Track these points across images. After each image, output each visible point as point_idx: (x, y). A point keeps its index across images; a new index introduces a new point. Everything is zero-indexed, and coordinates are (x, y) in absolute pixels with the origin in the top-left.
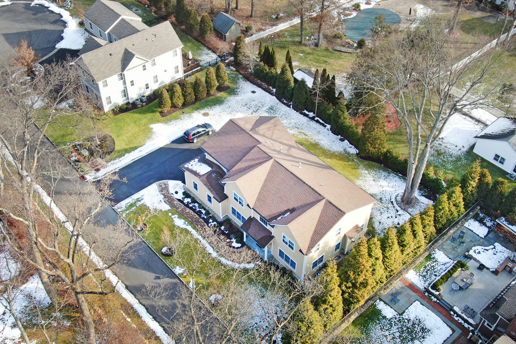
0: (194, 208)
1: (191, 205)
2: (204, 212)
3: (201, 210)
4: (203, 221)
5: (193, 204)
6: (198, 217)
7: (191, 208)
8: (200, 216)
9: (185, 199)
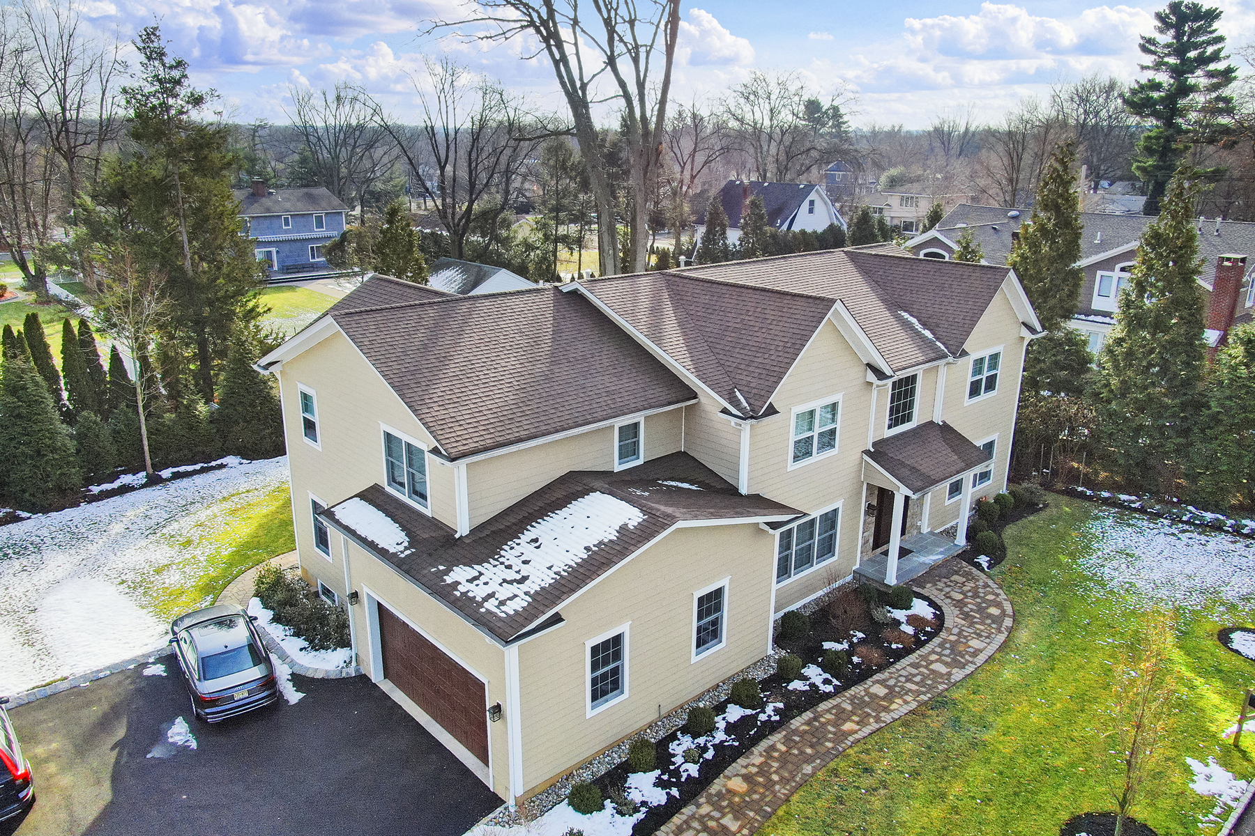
0: (709, 755)
1: (693, 770)
2: (735, 713)
3: (721, 725)
4: (808, 715)
5: (679, 760)
6: (776, 739)
7: (711, 770)
8: (770, 728)
9: (635, 796)
